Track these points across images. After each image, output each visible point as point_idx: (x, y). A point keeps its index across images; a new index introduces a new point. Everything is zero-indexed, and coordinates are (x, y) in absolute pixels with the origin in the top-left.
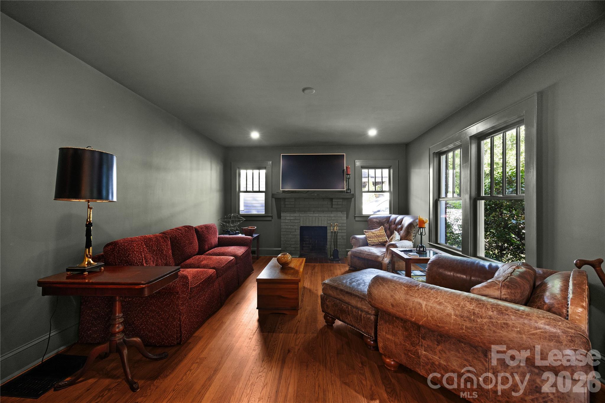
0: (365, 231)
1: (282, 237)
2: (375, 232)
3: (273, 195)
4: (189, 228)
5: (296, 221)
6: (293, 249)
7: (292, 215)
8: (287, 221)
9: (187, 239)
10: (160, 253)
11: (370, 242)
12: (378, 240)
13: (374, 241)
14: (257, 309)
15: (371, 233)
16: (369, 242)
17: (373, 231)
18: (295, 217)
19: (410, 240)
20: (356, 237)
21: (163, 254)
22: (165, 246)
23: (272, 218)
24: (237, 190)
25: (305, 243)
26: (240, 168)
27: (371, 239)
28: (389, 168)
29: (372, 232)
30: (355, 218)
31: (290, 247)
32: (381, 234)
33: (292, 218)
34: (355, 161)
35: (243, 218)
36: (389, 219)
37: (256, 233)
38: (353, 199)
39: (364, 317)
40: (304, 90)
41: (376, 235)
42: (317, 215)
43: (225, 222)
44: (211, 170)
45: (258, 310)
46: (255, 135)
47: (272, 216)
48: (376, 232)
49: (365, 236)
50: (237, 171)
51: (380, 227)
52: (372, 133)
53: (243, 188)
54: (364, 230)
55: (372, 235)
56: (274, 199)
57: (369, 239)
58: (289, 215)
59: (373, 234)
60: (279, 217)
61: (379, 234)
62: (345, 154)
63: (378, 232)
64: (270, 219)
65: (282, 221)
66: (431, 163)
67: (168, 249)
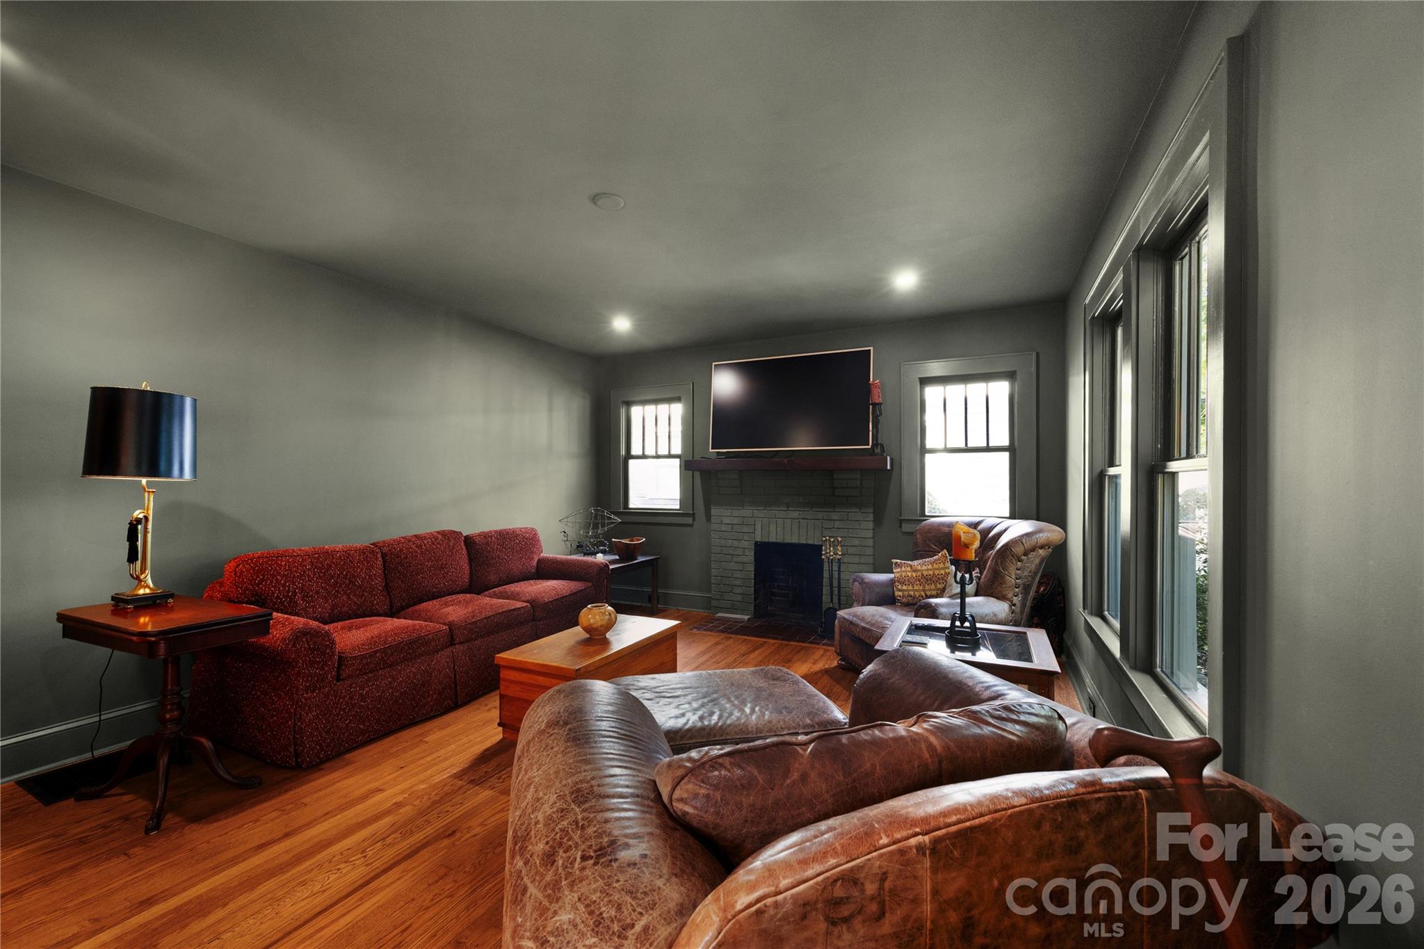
0: (896, 563)
1: (713, 566)
2: (919, 568)
3: (697, 463)
4: (450, 536)
5: (745, 529)
6: (739, 598)
7: (736, 513)
8: (723, 528)
9: (431, 559)
10: (347, 582)
11: (900, 593)
12: (924, 590)
13: (912, 593)
15: (909, 569)
16: (897, 593)
17: (915, 563)
18: (744, 517)
20: (865, 578)
21: (354, 585)
22: (362, 570)
23: (694, 520)
24: (623, 452)
25: (776, 584)
26: (629, 404)
27: (904, 588)
28: (1010, 376)
29: (911, 566)
30: (901, 526)
31: (731, 592)
32: (936, 572)
33: (735, 521)
35: (616, 518)
37: (643, 555)
40: (594, 199)
41: (923, 575)
42: (796, 514)
46: (622, 324)
47: (694, 515)
48: (924, 567)
49: (892, 576)
50: (623, 411)
51: (940, 554)
52: (906, 281)
53: (636, 449)
54: (894, 561)
55: (910, 574)
56: (698, 472)
57: (900, 587)
58: (728, 512)
59: (914, 571)
60: (708, 517)
61: (931, 572)
63: (930, 567)
64: (689, 520)
65: (714, 527)
67: (370, 576)
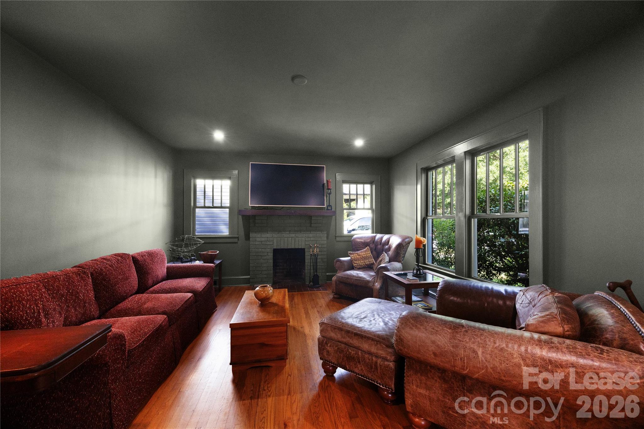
0: (350, 253)
1: (251, 262)
2: (360, 254)
3: (240, 212)
4: (123, 257)
5: (268, 243)
6: (265, 276)
7: (264, 235)
8: (257, 243)
9: (120, 274)
10: (74, 297)
11: (356, 265)
12: (365, 262)
13: (360, 264)
14: (230, 364)
15: (356, 255)
16: (354, 265)
17: (358, 252)
18: (268, 237)
19: (399, 262)
20: (340, 260)
21: (79, 299)
22: (81, 287)
23: (238, 240)
24: (192, 204)
25: (278, 268)
26: (195, 177)
27: (357, 262)
28: (371, 183)
29: (357, 254)
30: (336, 239)
31: (260, 274)
32: (367, 255)
33: (263, 239)
34: (336, 175)
35: (201, 241)
36: (375, 239)
37: (219, 259)
38: (334, 217)
39: (380, 365)
40: (293, 78)
41: (363, 257)
42: (293, 235)
43: (177, 246)
44: (156, 177)
45: (231, 366)
46: (219, 136)
47: (238, 238)
48: (362, 254)
49: (349, 258)
50: (192, 181)
51: (366, 248)
52: (359, 143)
53: (200, 202)
54: (349, 252)
55: (358, 257)
56: (241, 216)
57: (355, 262)
58: (259, 235)
59: (359, 255)
60: (247, 237)
61: (365, 255)
62: (325, 166)
63: (364, 253)
64: (236, 240)
65: (251, 243)
66: (418, 179)
67: (87, 291)
